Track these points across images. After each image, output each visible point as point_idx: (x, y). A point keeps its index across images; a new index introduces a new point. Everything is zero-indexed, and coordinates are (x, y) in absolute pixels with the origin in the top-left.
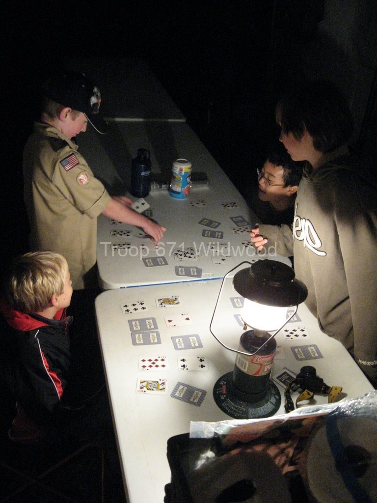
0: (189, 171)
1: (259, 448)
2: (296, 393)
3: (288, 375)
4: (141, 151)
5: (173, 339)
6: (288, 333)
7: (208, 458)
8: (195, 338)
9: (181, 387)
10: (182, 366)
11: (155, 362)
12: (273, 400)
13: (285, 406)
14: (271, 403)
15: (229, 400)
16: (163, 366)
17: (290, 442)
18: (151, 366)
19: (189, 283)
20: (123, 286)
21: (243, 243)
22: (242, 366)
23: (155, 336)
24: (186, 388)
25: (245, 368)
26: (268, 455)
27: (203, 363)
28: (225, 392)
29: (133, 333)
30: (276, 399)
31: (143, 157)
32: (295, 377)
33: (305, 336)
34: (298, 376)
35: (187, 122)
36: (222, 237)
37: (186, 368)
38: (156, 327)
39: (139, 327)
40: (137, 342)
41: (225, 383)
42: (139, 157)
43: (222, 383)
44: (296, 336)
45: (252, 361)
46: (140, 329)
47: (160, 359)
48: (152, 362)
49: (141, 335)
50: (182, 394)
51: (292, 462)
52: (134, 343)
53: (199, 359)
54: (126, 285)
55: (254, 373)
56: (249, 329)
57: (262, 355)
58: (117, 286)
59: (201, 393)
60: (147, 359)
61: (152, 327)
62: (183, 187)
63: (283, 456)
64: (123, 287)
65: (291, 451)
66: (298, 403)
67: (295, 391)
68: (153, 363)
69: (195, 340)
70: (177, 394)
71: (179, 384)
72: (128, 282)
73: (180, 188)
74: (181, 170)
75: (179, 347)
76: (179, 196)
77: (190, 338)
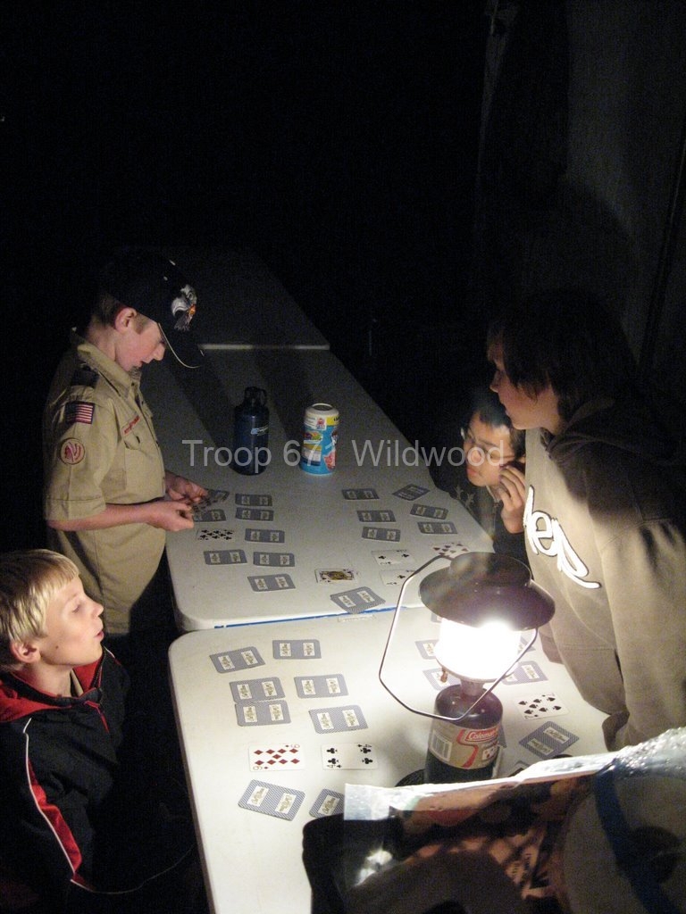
0: (335, 423)
1: (473, 845)
4: (253, 391)
5: (312, 713)
6: (526, 707)
7: (378, 866)
8: (352, 711)
9: (329, 798)
10: (329, 761)
11: (279, 754)
16: (295, 761)
17: (530, 833)
18: (271, 762)
19: (340, 618)
20: (219, 623)
22: (440, 751)
23: (280, 709)
25: (445, 756)
26: (492, 860)
27: (368, 756)
29: (239, 704)
31: (253, 401)
33: (558, 708)
35: (332, 350)
36: (397, 539)
37: (337, 764)
38: (281, 694)
39: (249, 693)
40: (247, 721)
42: (247, 402)
44: (543, 710)
45: (458, 741)
46: (251, 697)
47: (288, 749)
48: (274, 754)
49: (253, 708)
50: (331, 810)
51: (536, 879)
52: (241, 722)
53: (362, 748)
54: (225, 623)
55: (463, 763)
56: (452, 681)
57: (476, 728)
58: (207, 624)
60: (265, 749)
61: (274, 693)
62: (325, 451)
63: (518, 865)
64: (220, 625)
65: (533, 854)
68: (277, 757)
69: (354, 715)
70: (321, 812)
71: (325, 793)
72: (229, 617)
73: (320, 456)
74: (321, 423)
75: (323, 728)
76: (318, 469)
77: (344, 712)
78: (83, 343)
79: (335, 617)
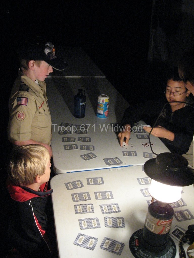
0: (108, 101)
2: (186, 244)
3: (179, 231)
4: (80, 90)
5: (101, 206)
8: (115, 205)
9: (107, 241)
12: (171, 250)
13: (180, 254)
14: (170, 252)
15: (140, 250)
19: (110, 169)
20: (68, 171)
21: (143, 144)
22: (150, 227)
24: (110, 242)
25: (152, 229)
28: (137, 245)
30: (173, 249)
31: (81, 94)
32: (184, 232)
34: (187, 232)
35: (106, 78)
38: (89, 198)
41: (137, 238)
42: (78, 94)
43: (135, 238)
45: (157, 224)
50: (108, 246)
54: (70, 171)
55: (159, 232)
56: (155, 201)
57: (165, 220)
58: (64, 171)
59: (120, 245)
61: (87, 198)
62: (104, 111)
64: (69, 172)
66: (189, 251)
67: (185, 242)
69: (116, 207)
70: (104, 246)
71: (106, 239)
72: (72, 169)
73: (103, 112)
74: (103, 101)
75: (105, 212)
76: (102, 116)
77: (112, 205)
78: (23, 75)
79: (109, 169)
